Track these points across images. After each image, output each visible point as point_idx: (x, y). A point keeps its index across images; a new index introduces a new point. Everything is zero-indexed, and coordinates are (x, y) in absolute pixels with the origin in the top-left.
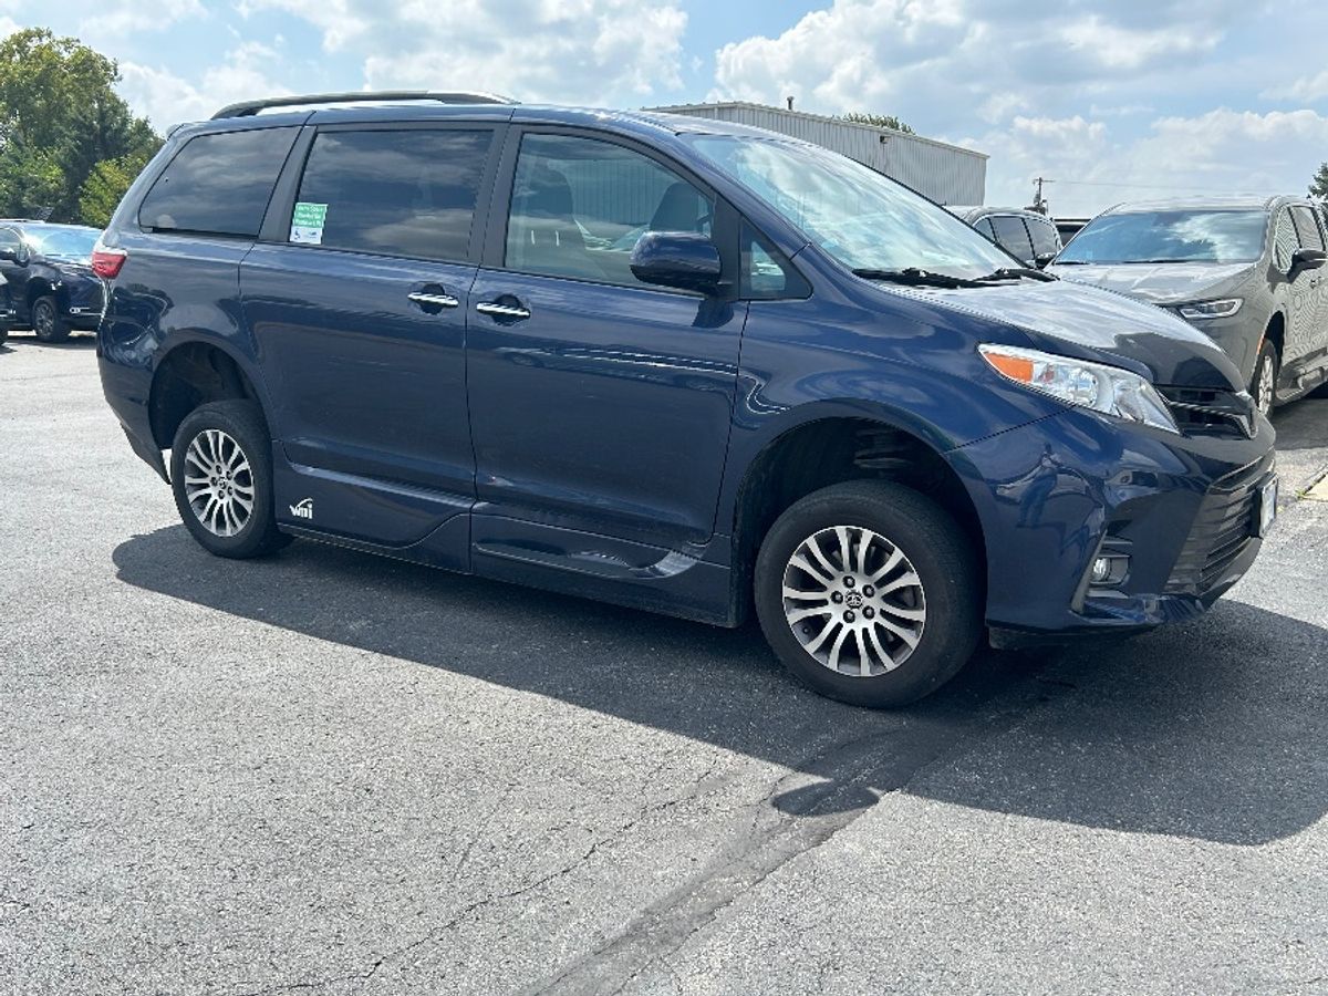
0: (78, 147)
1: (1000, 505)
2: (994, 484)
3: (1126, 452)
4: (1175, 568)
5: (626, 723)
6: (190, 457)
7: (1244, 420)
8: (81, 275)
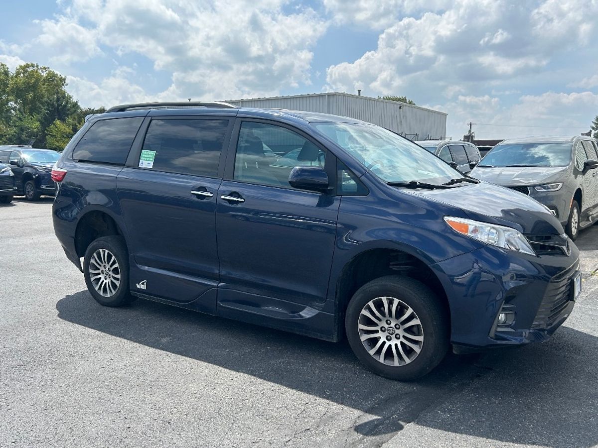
0: (47, 113)
1: (455, 286)
2: (451, 277)
3: (511, 264)
4: (536, 317)
5: (287, 389)
6: (92, 261)
7: (564, 248)
8: (47, 172)
